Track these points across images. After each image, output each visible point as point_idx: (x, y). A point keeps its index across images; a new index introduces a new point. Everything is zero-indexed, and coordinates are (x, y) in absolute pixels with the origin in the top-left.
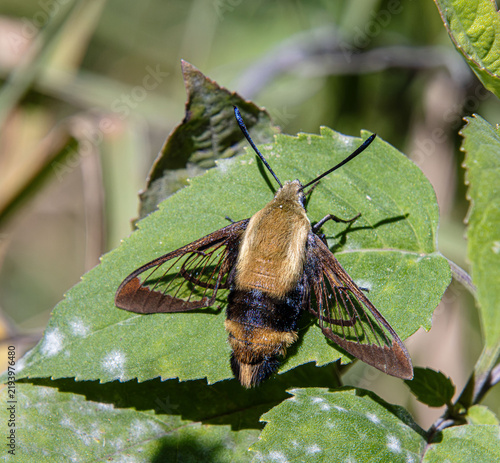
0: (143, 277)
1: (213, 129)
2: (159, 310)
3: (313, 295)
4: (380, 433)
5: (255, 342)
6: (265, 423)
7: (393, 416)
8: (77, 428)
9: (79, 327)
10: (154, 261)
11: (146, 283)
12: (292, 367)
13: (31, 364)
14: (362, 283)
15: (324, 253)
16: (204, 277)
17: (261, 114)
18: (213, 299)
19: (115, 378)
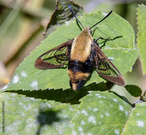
0: (42, 58)
1: (66, 13)
2: (48, 68)
3: (94, 62)
4: (117, 105)
5: (76, 76)
6: (81, 102)
7: (121, 99)
8: (24, 105)
9: (24, 74)
10: (46, 53)
11: (44, 60)
12: (89, 84)
13: (9, 86)
14: (110, 58)
15: (97, 48)
16: (61, 57)
17: (80, 8)
18: (64, 64)
19: (35, 89)
